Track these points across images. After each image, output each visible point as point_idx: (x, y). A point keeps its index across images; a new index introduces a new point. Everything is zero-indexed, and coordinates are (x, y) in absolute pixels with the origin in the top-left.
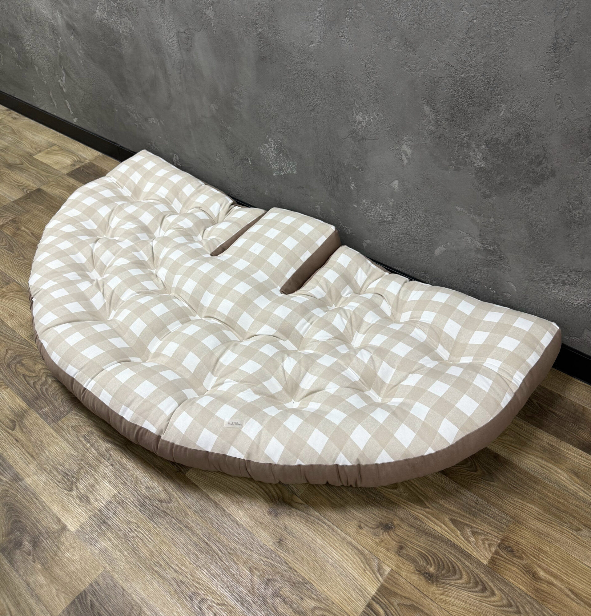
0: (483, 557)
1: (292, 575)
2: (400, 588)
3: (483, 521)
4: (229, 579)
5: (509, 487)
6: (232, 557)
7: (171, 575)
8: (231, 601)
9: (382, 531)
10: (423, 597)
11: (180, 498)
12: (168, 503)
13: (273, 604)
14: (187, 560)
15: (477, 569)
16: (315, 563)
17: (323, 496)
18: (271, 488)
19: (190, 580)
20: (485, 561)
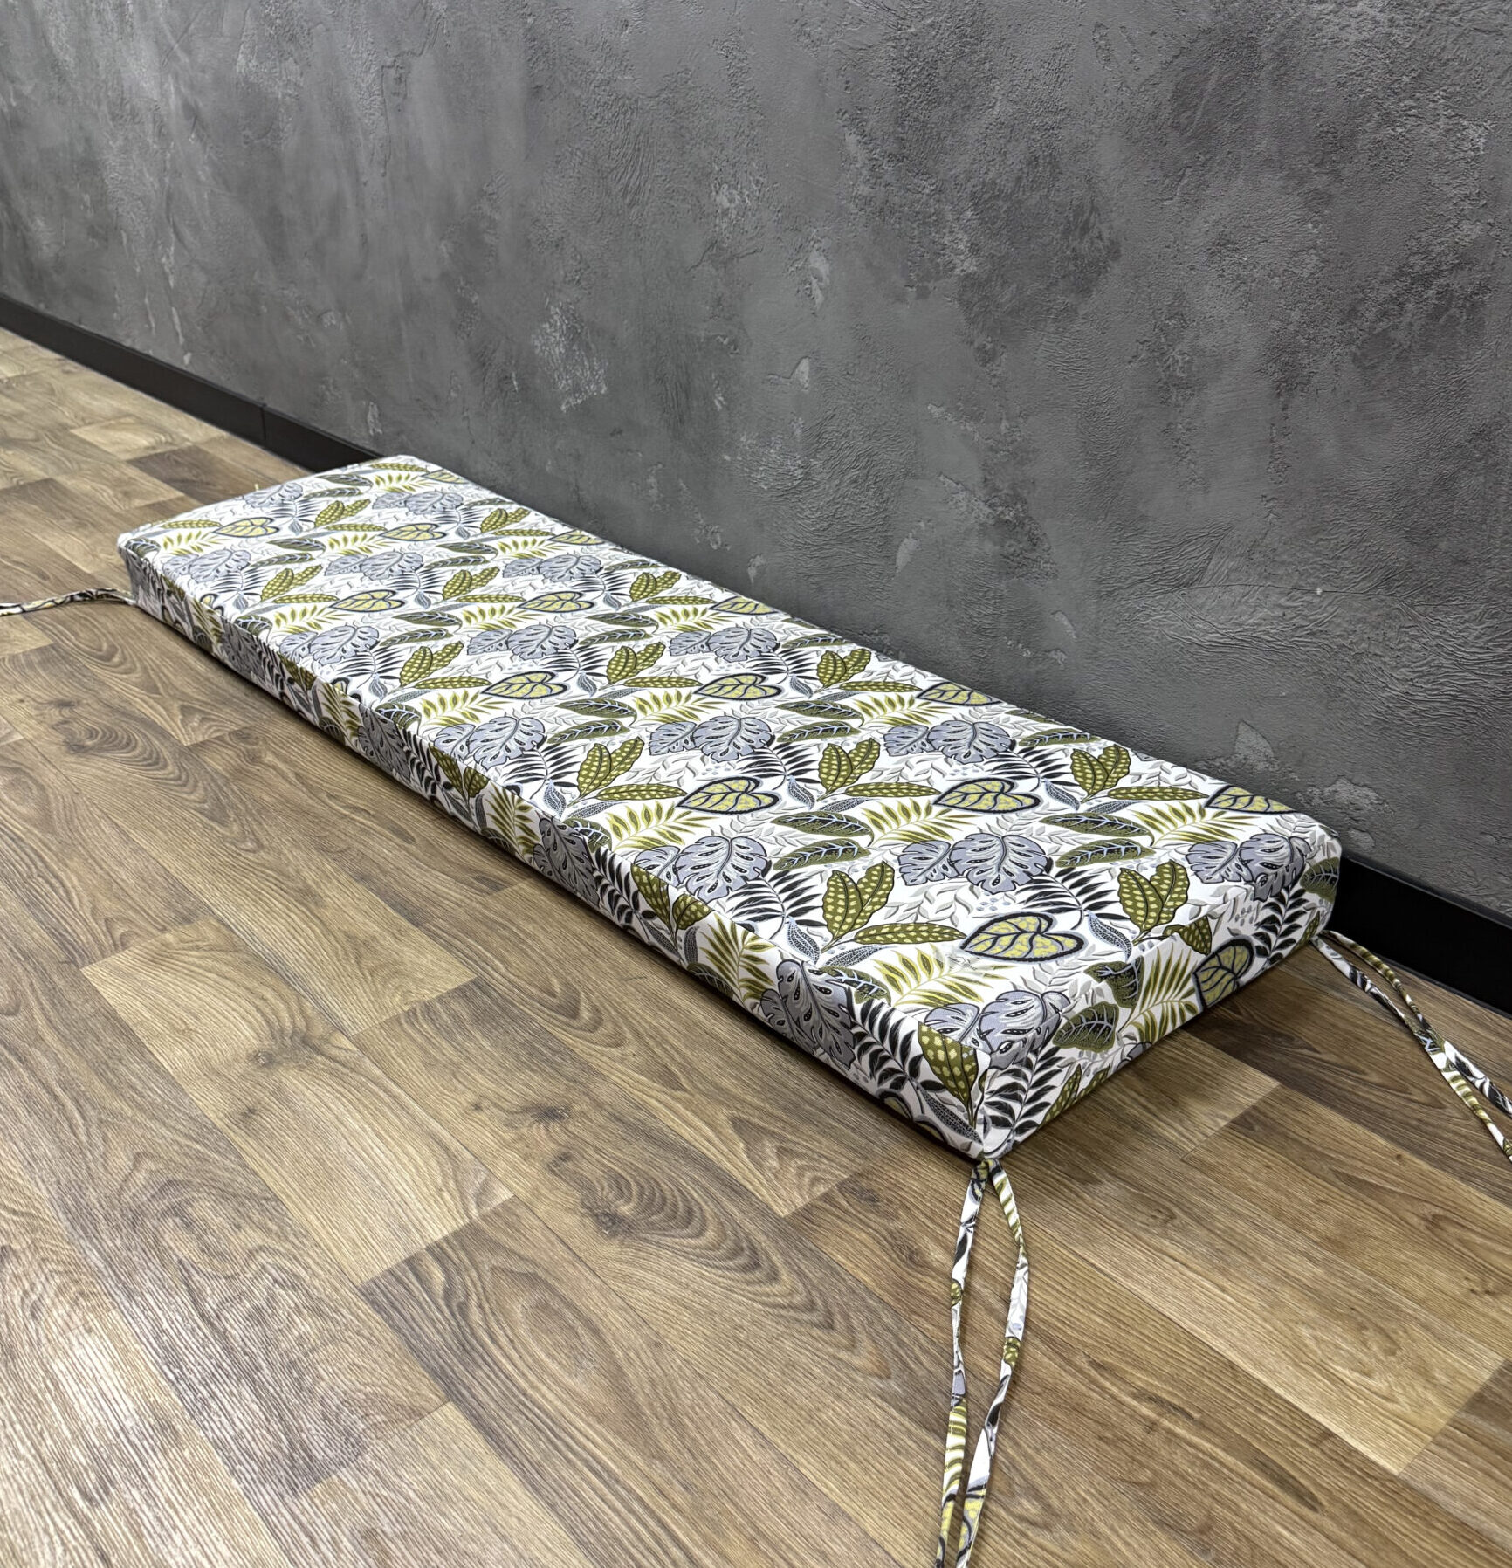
0: (784, 1201)
2: (517, 1235)
3: (821, 1132)
4: (72, 1169)
6: (104, 1129)
8: (51, 1211)
9: (531, 1120)
10: (570, 1261)
11: (42, 1009)
13: (155, 1228)
15: (755, 1222)
17: (414, 1041)
18: (285, 1015)
20: (786, 1210)
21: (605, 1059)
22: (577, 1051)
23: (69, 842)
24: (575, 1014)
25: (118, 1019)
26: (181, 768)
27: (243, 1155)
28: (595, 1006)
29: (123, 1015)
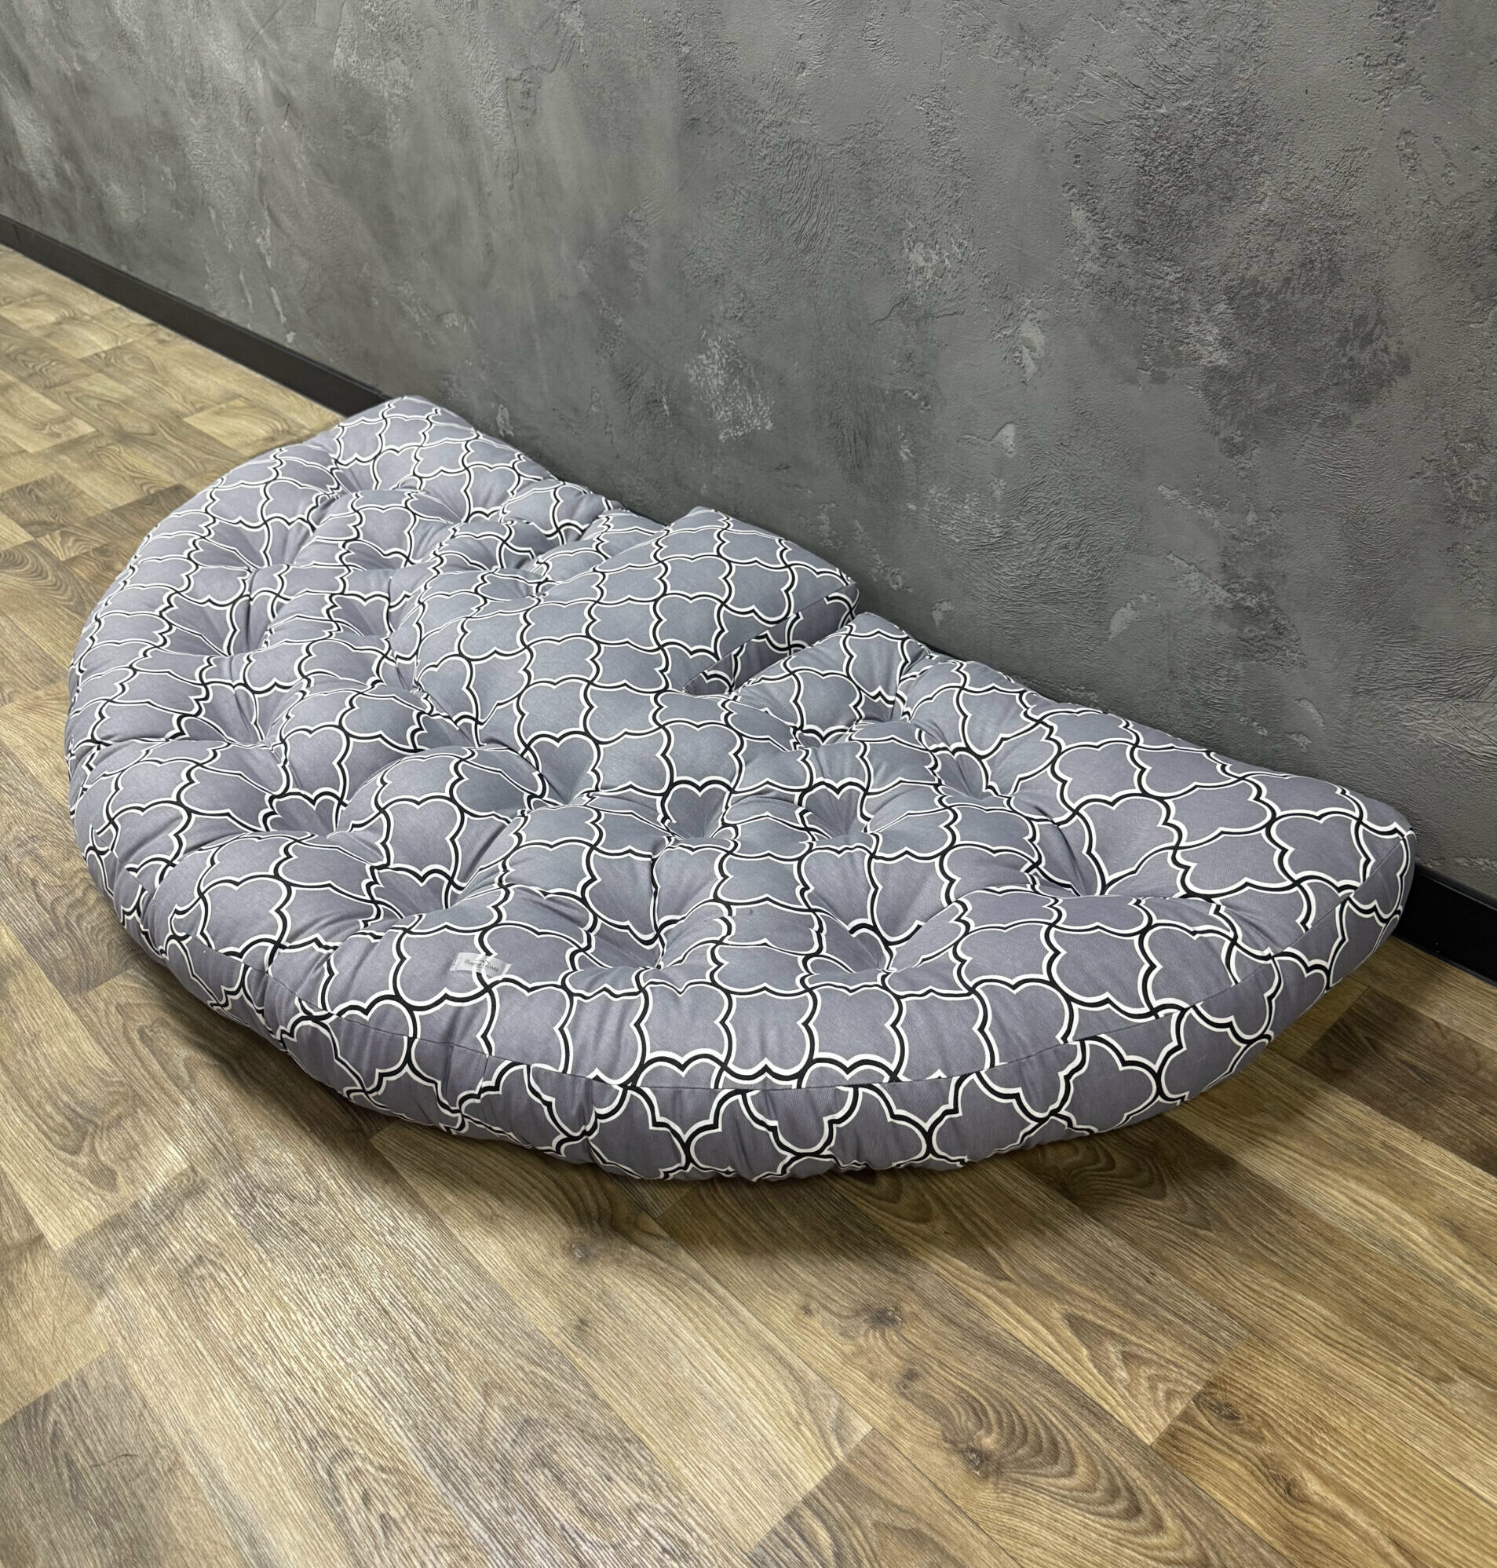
0: (1144, 1422)
2: (888, 1480)
5: (1252, 1247)
6: (444, 1353)
7: (271, 1379)
8: (418, 1466)
9: (865, 1327)
10: (950, 1513)
11: (343, 1195)
12: (310, 1204)
14: (324, 1346)
15: (1122, 1454)
16: (664, 1390)
17: (721, 1221)
18: (587, 1193)
19: (319, 1398)
20: (1150, 1436)
21: (917, 1239)
22: (887, 1229)
24: (871, 1180)
25: (423, 1205)
27: (591, 1382)
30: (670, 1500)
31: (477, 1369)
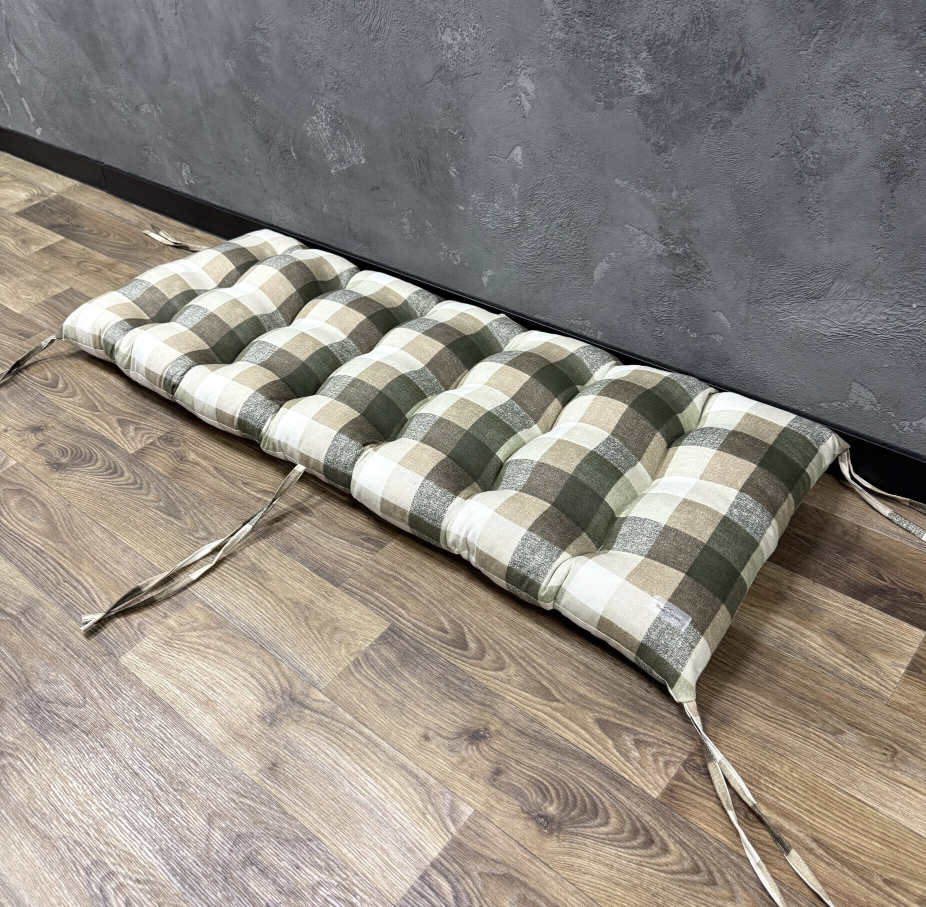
0: (652, 784)
1: (286, 826)
2: (487, 843)
3: (658, 722)
4: (167, 836)
6: (179, 797)
7: (57, 829)
8: (162, 874)
9: (466, 743)
10: (529, 859)
11: (102, 698)
12: (80, 707)
13: (241, 878)
14: (94, 803)
15: (639, 807)
16: (333, 803)
17: (367, 687)
18: (272, 678)
19: (92, 839)
20: (656, 792)
21: (497, 682)
22: (477, 678)
23: (76, 548)
24: (465, 647)
25: (159, 699)
26: (134, 473)
27: (282, 804)
28: (476, 637)
29: (161, 696)
30: (340, 876)
31: (202, 805)
